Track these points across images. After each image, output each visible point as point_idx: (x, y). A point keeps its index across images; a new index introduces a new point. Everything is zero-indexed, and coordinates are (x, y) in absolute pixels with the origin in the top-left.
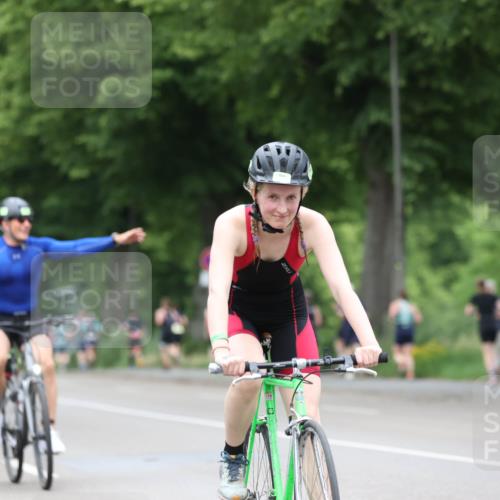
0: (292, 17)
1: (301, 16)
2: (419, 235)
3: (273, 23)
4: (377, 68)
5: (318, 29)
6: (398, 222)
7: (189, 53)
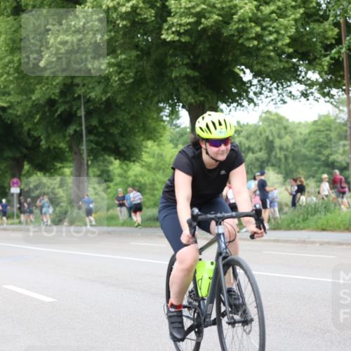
0: (44, 89)
1: (47, 89)
2: (93, 172)
3: (36, 92)
4: (75, 108)
5: (54, 94)
6: (86, 167)
7: (5, 105)
